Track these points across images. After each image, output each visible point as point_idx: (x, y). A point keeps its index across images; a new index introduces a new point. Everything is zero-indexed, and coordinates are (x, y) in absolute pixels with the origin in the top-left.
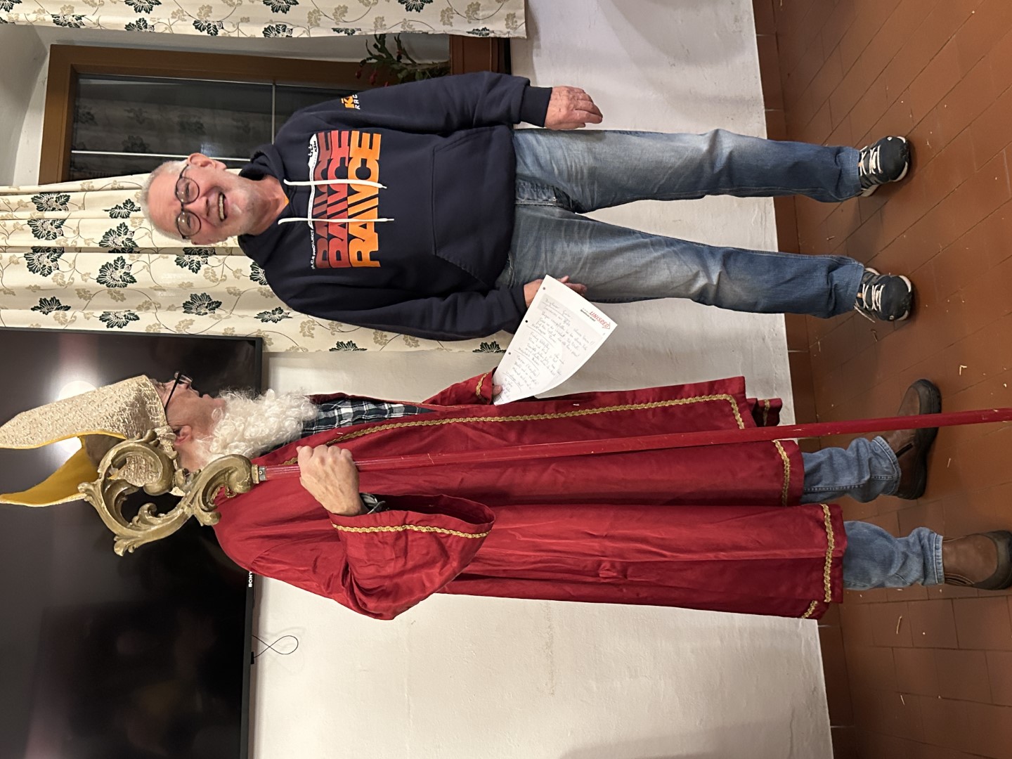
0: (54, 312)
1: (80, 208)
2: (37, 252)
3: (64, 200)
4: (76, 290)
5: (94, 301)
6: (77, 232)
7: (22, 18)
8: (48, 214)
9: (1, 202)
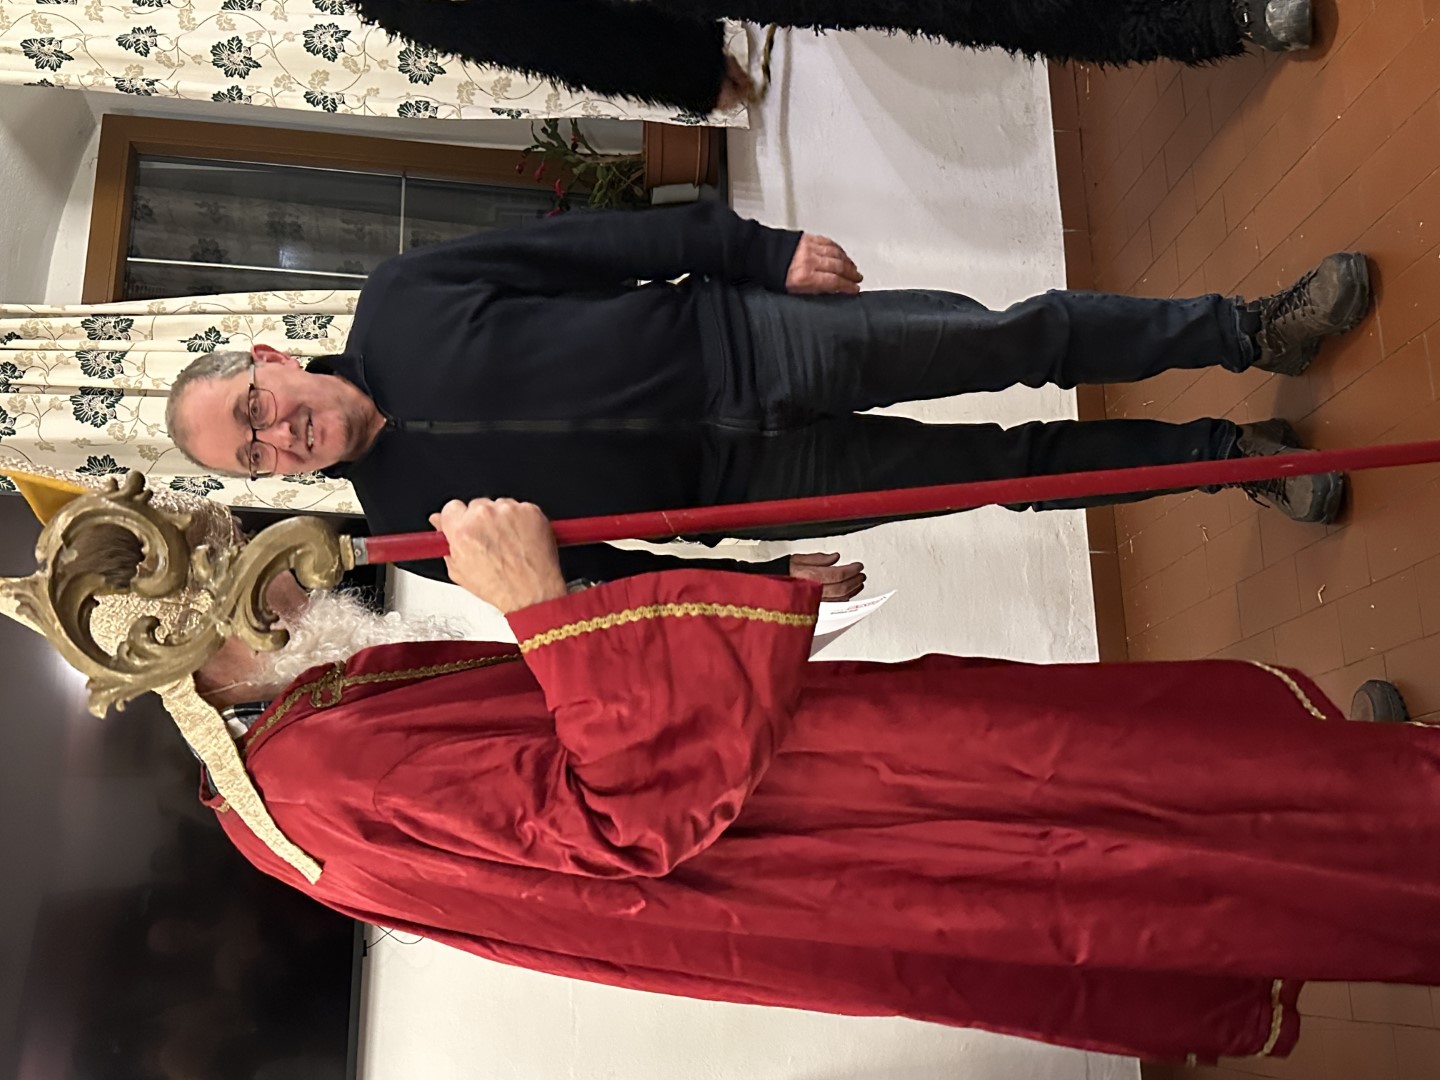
1: (146, 337)
2: (88, 394)
3: (125, 325)
4: (139, 446)
5: (161, 463)
6: (142, 368)
7: (74, 81)
8: (105, 345)
9: (41, 326)
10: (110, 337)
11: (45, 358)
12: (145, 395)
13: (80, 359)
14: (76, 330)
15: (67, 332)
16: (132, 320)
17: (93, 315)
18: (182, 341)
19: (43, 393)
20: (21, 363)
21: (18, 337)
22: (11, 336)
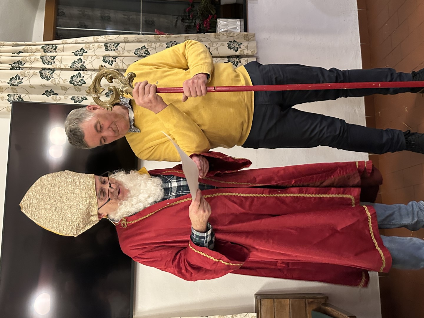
0: (52, 96)
1: (62, 51)
2: (44, 70)
3: (55, 48)
4: (61, 86)
5: (68, 92)
6: (61, 61)
8: (49, 54)
9: (29, 48)
10: (51, 52)
11: (30, 58)
12: (62, 70)
13: (41, 59)
14: (40, 50)
15: (37, 50)
16: (57, 46)
17: (45, 45)
18: (73, 52)
19: (31, 70)
20: (24, 61)
21: (22, 52)
22: (20, 52)
